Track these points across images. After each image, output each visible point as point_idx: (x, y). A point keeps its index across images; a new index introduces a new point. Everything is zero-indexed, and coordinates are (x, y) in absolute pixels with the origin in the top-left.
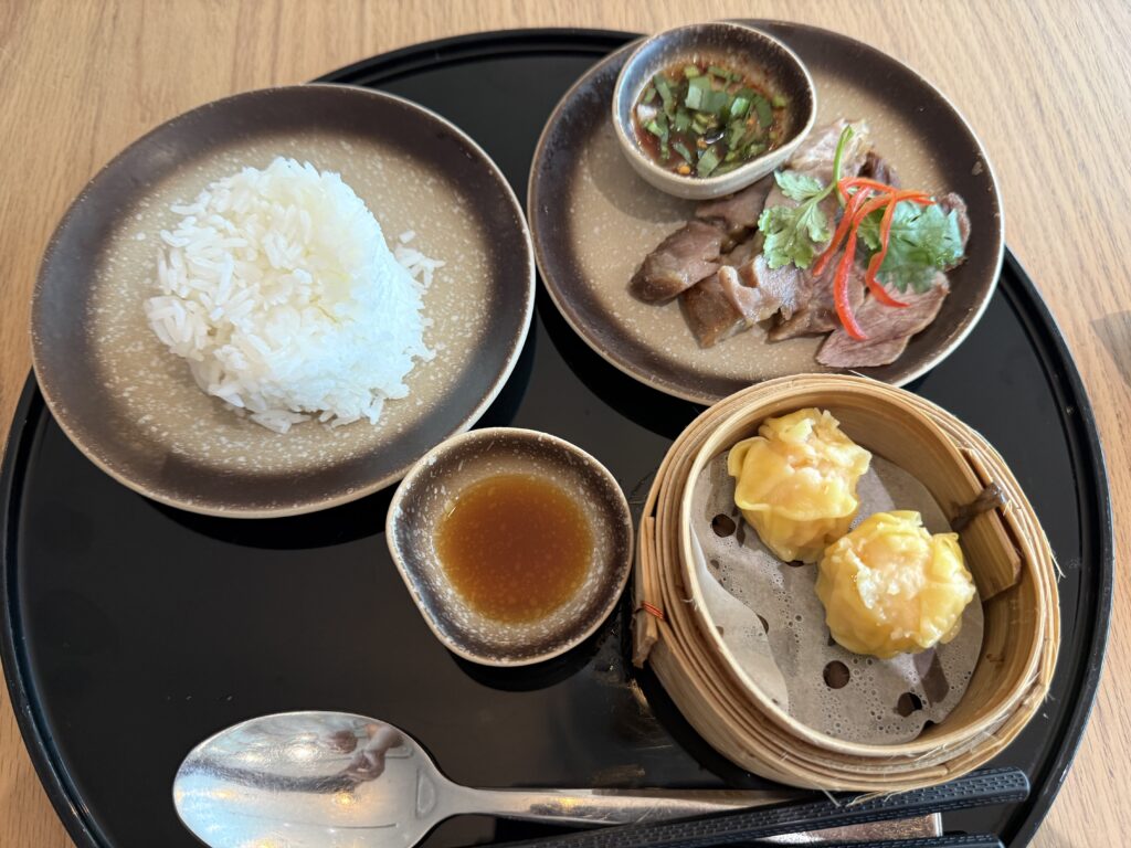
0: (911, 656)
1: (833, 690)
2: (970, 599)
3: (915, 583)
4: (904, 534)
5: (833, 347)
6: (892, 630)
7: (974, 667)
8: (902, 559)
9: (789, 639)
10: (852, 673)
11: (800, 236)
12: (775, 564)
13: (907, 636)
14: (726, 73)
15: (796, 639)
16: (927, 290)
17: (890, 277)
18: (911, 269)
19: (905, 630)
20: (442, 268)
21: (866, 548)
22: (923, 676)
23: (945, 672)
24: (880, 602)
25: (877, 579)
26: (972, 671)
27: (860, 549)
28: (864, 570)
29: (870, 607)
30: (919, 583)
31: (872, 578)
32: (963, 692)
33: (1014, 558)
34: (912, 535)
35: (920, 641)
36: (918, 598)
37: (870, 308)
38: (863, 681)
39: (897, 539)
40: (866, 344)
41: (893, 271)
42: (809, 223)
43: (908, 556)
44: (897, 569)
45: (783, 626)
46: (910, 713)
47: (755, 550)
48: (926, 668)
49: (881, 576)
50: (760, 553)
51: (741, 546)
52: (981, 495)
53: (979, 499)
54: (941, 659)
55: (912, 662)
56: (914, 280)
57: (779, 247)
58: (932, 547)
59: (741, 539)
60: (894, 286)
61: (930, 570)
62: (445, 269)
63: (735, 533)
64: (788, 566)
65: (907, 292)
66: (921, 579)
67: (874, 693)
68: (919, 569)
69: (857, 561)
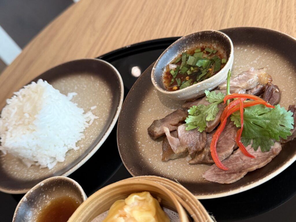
5: (211, 171)
14: (210, 51)
16: (268, 151)
17: (252, 141)
18: (262, 139)
20: (97, 119)
37: (237, 155)
40: (226, 172)
41: (253, 139)
42: (209, 112)
56: (262, 145)
60: (252, 147)
62: (98, 120)
65: (258, 151)
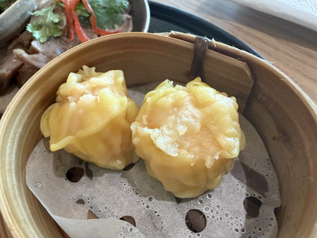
0: (229, 174)
1: (200, 233)
2: (237, 105)
3: (194, 117)
4: (165, 95)
6: (204, 162)
7: (268, 155)
8: (176, 109)
9: (152, 218)
10: (204, 211)
11: (51, 26)
12: (118, 176)
13: (217, 158)
15: (157, 214)
18: (111, 19)
19: (213, 155)
21: (149, 120)
22: (245, 181)
23: (255, 169)
24: (181, 147)
25: (168, 132)
26: (268, 158)
27: (145, 122)
28: (154, 133)
29: (176, 155)
30: (197, 115)
31: (163, 134)
32: (275, 175)
33: (241, 64)
34: (171, 92)
35: (228, 156)
36: (205, 127)
38: (215, 212)
39: (164, 99)
42: (51, 19)
43: (177, 105)
44: (176, 116)
45: (143, 212)
46: (258, 212)
47: (102, 175)
48: (243, 175)
49: (169, 129)
50: (106, 175)
51: (91, 179)
52: (195, 47)
53: (196, 50)
54: (247, 163)
55: (232, 177)
56: (115, 22)
57: (43, 35)
58: (189, 92)
59: (90, 175)
60: (109, 28)
61: (198, 104)
63: (85, 173)
64: (126, 172)
65: (116, 28)
66: (197, 113)
67: (227, 215)
68: (190, 107)
69: (147, 131)
